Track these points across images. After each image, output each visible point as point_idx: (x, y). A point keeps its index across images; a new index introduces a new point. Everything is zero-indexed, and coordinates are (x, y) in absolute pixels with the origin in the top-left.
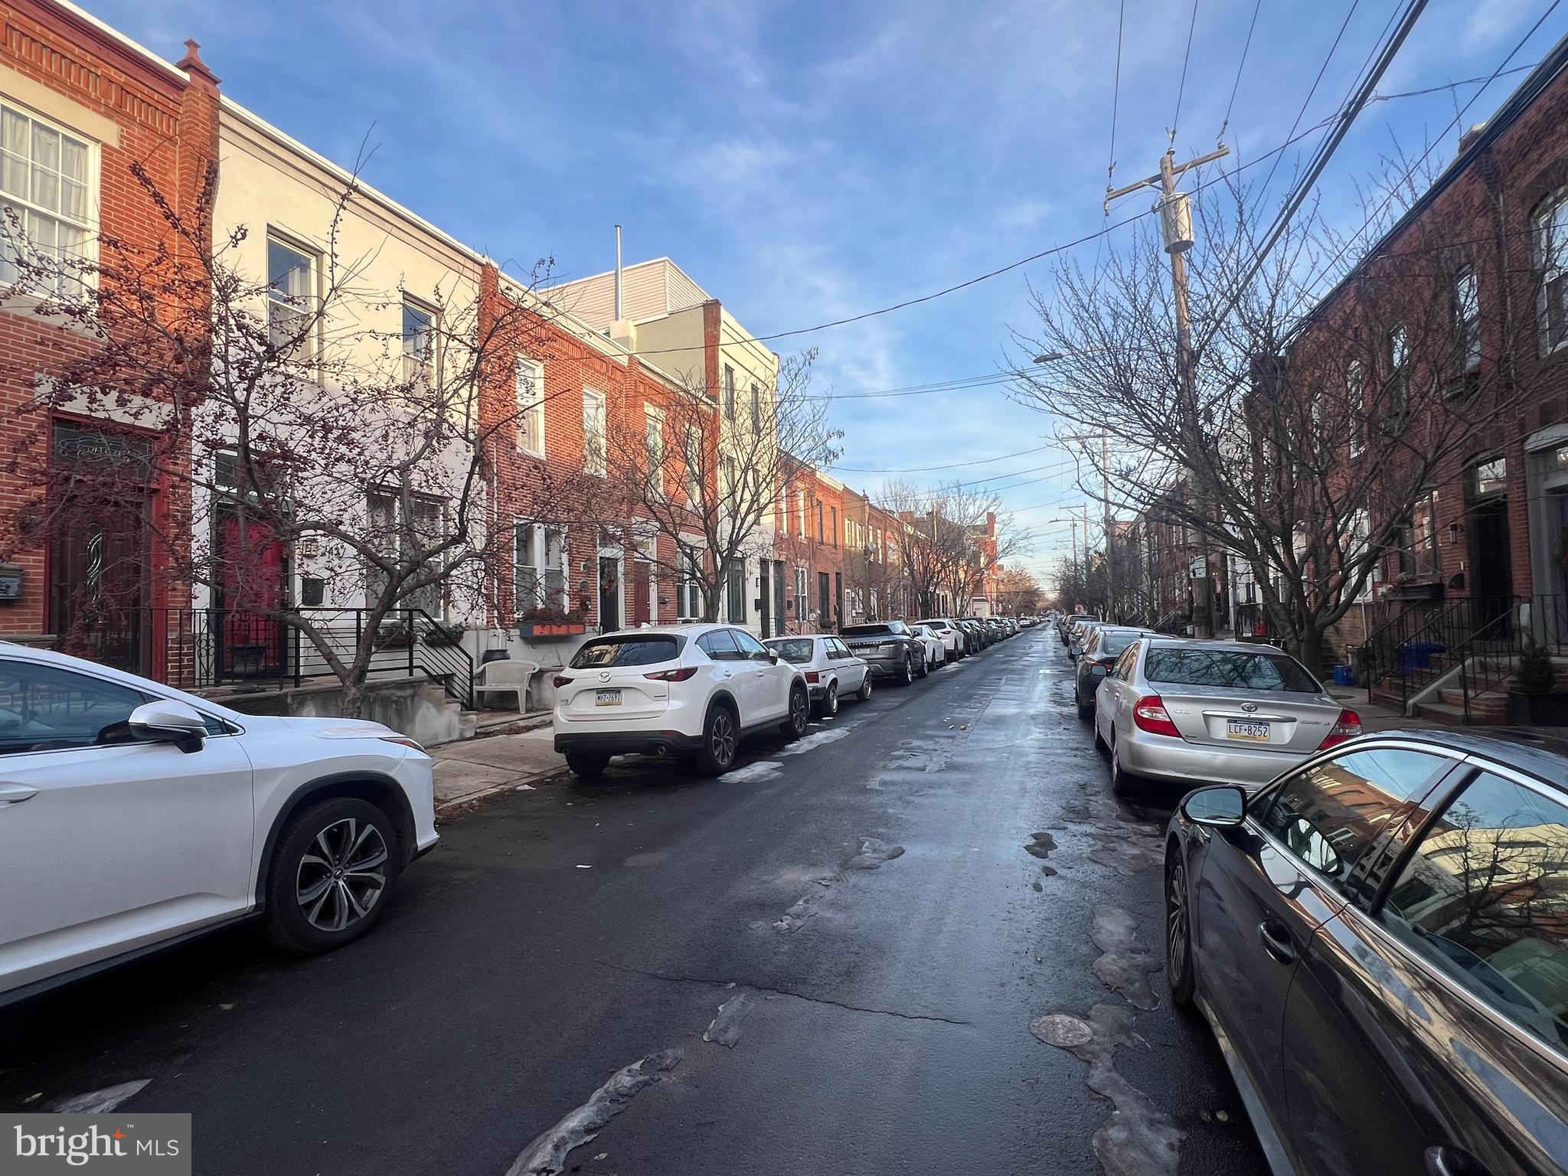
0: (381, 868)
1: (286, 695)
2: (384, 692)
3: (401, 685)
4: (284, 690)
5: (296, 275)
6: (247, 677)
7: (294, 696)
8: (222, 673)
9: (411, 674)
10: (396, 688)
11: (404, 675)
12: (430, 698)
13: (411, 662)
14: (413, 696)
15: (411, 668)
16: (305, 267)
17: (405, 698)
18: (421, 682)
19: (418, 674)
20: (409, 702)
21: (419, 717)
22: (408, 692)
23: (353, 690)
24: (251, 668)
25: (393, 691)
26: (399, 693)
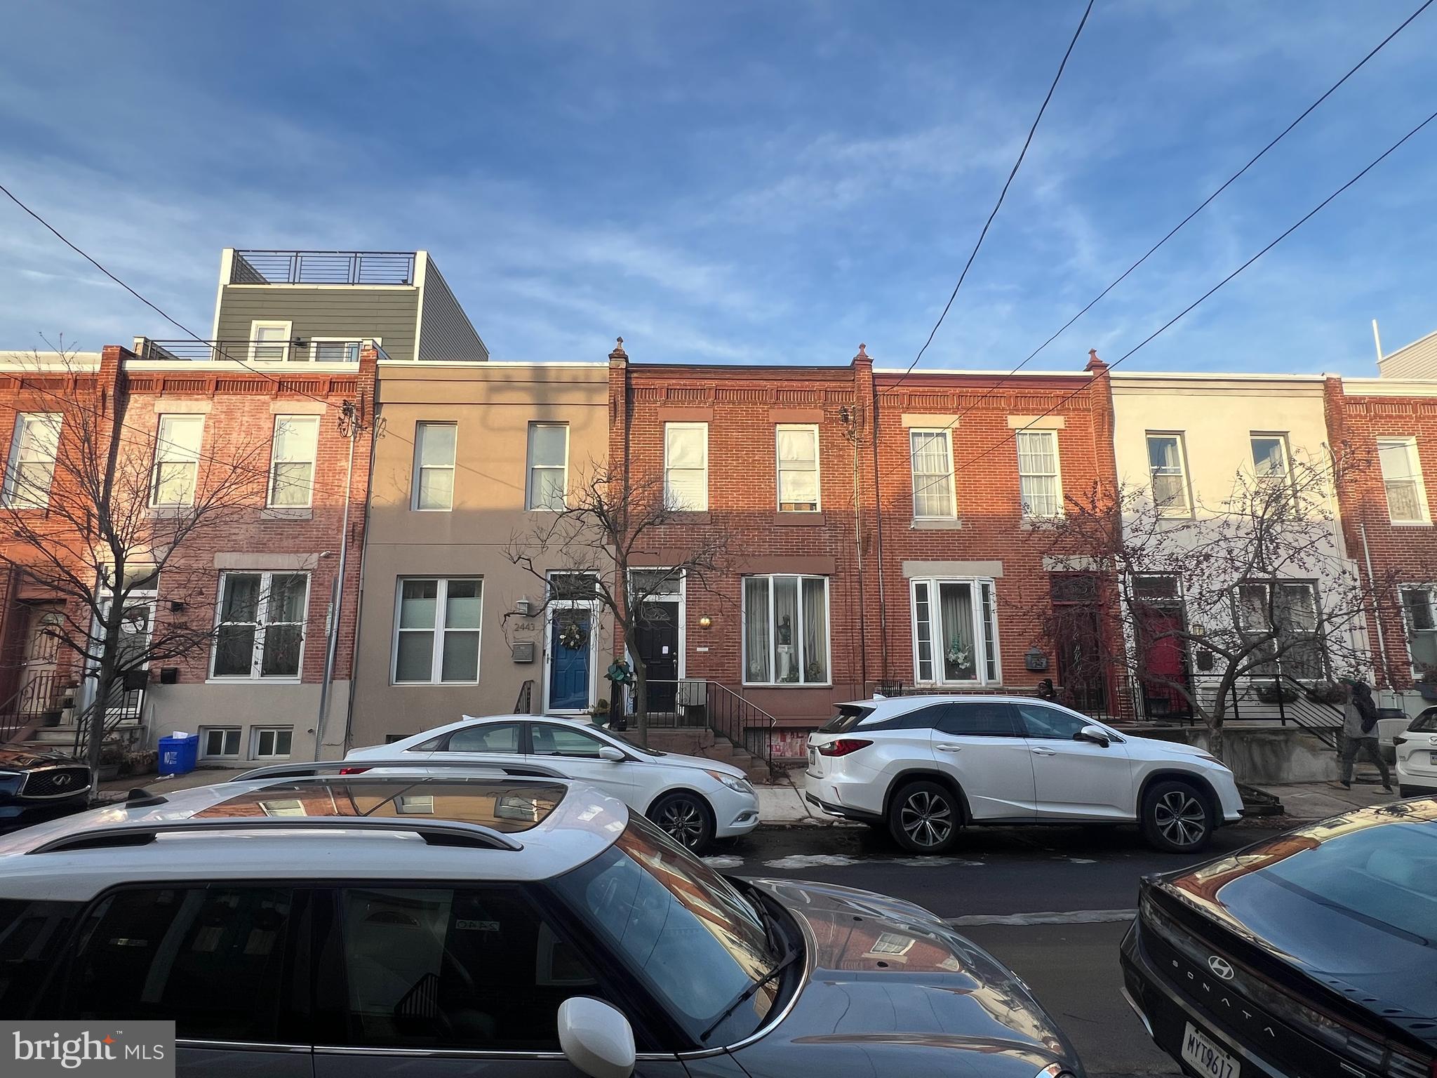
0: (1203, 821)
1: (1185, 730)
2: (1259, 736)
3: (1274, 732)
4: (1184, 727)
5: (1169, 451)
6: (1161, 717)
7: (1190, 731)
8: (1148, 714)
9: (1284, 724)
10: (1270, 733)
11: (1278, 724)
12: (1302, 744)
13: (1282, 715)
14: (1286, 742)
15: (1283, 720)
16: (1174, 443)
17: (1279, 741)
18: (1293, 731)
19: (1289, 724)
20: (1283, 745)
21: (1294, 757)
22: (1282, 738)
23: (1215, 731)
24: (1161, 712)
25: (1266, 735)
26: (1273, 738)
